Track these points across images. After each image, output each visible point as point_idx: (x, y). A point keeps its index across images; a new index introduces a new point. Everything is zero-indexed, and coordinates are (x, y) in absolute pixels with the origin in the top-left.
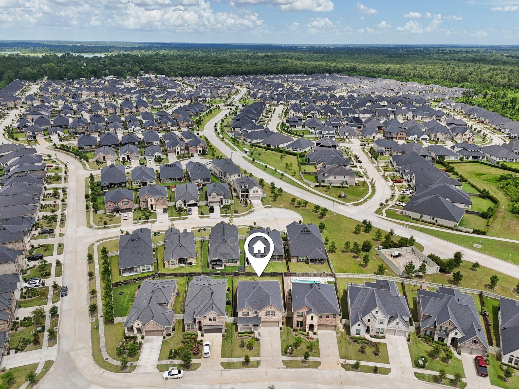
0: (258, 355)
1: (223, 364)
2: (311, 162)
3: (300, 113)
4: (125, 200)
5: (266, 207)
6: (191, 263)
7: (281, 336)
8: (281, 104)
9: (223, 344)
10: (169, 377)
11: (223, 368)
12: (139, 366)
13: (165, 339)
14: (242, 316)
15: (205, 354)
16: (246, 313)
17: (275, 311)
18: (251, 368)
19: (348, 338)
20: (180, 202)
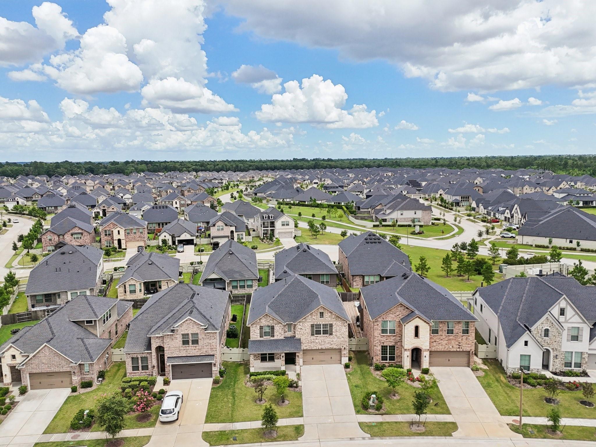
0: (299, 413)
1: (207, 436)
2: (362, 210)
4: (76, 230)
7: (349, 379)
9: (213, 397)
13: (75, 394)
14: (259, 338)
16: (267, 330)
17: (331, 323)
18: (280, 441)
19: (502, 378)
20: (165, 236)
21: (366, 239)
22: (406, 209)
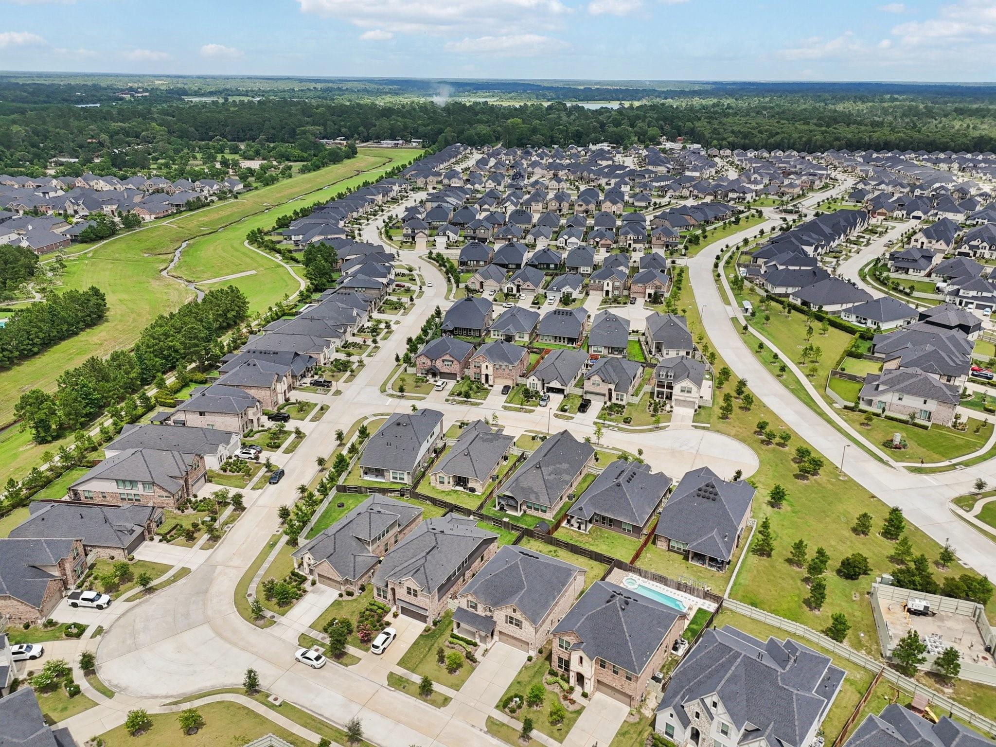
0: (457, 687)
2: (876, 355)
3: (942, 242)
4: (447, 357)
5: (696, 427)
6: (473, 490)
7: (520, 673)
8: (914, 217)
9: (416, 643)
10: (300, 658)
11: (386, 683)
12: (279, 624)
13: (340, 599)
14: (466, 608)
15: (374, 646)
16: (472, 604)
17: (522, 620)
19: (647, 733)
20: (533, 380)
21: (700, 490)
22: (909, 393)
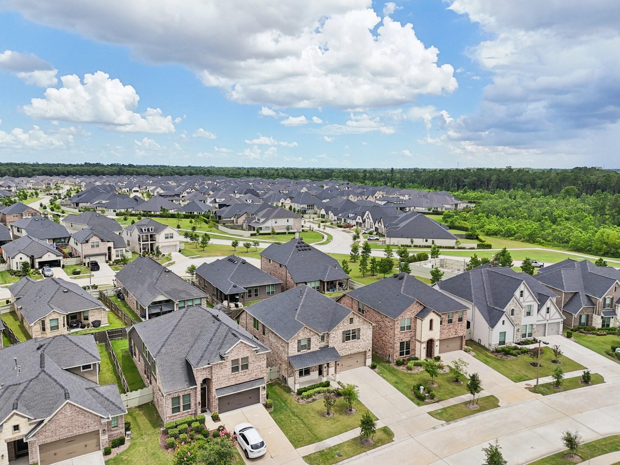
1: (309, 460)
6: (97, 324)
7: (384, 378)
13: (111, 456)
14: (297, 353)
15: (254, 447)
16: (303, 343)
17: (359, 327)
18: (380, 446)
19: (489, 354)
20: (21, 258)
21: (297, 247)
22: (280, 218)
